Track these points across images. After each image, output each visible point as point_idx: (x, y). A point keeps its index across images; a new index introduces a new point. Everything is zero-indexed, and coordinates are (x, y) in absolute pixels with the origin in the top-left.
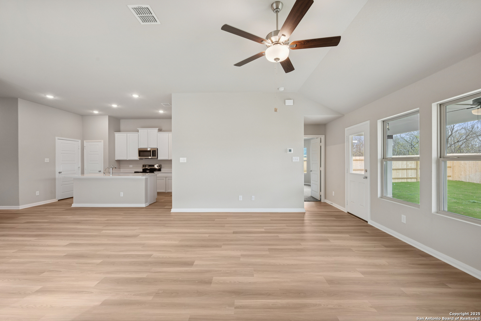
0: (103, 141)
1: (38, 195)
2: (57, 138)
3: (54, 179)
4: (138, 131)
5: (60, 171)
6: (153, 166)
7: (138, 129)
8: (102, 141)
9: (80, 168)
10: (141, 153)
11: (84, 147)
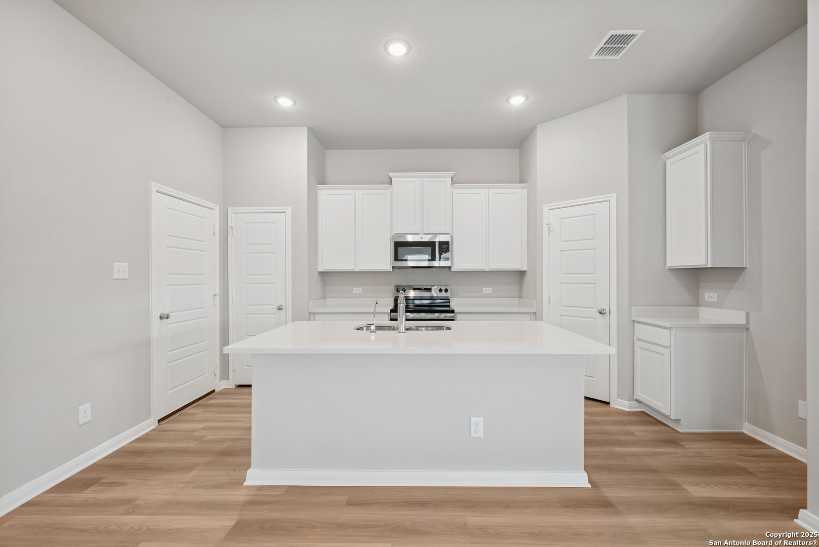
0: (290, 208)
1: (89, 419)
2: (154, 186)
3: (147, 344)
4: (390, 182)
5: (166, 312)
6: (429, 290)
7: (391, 174)
8: (289, 210)
9: (218, 297)
10: (400, 249)
11: (230, 230)
